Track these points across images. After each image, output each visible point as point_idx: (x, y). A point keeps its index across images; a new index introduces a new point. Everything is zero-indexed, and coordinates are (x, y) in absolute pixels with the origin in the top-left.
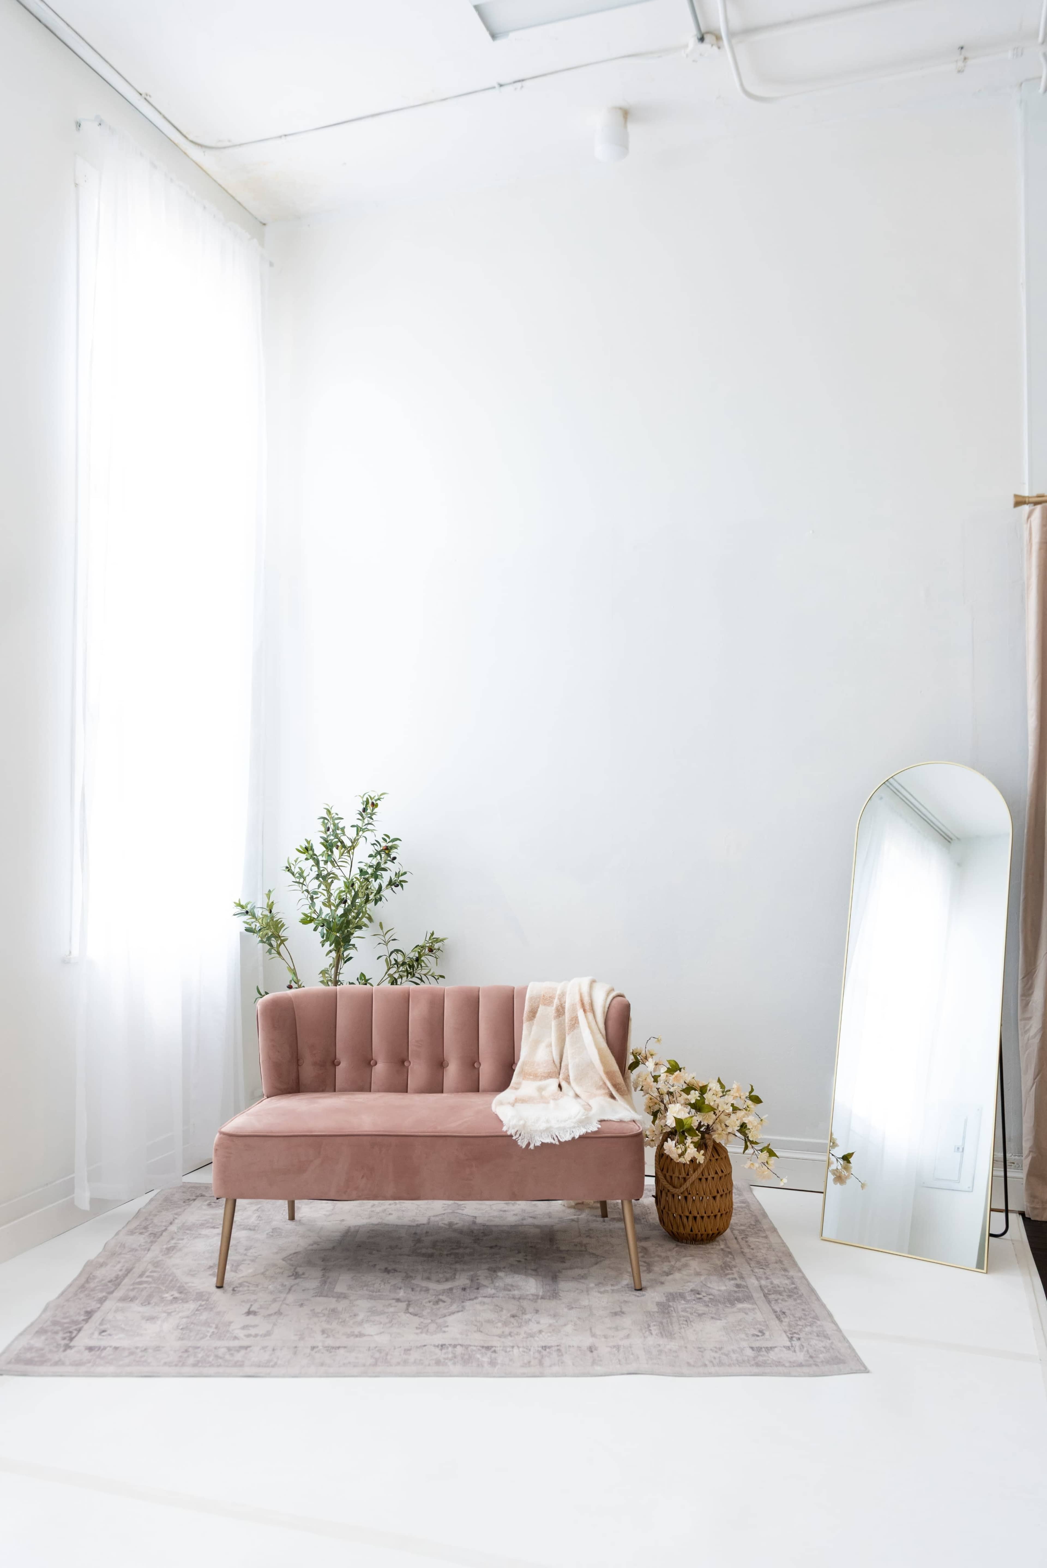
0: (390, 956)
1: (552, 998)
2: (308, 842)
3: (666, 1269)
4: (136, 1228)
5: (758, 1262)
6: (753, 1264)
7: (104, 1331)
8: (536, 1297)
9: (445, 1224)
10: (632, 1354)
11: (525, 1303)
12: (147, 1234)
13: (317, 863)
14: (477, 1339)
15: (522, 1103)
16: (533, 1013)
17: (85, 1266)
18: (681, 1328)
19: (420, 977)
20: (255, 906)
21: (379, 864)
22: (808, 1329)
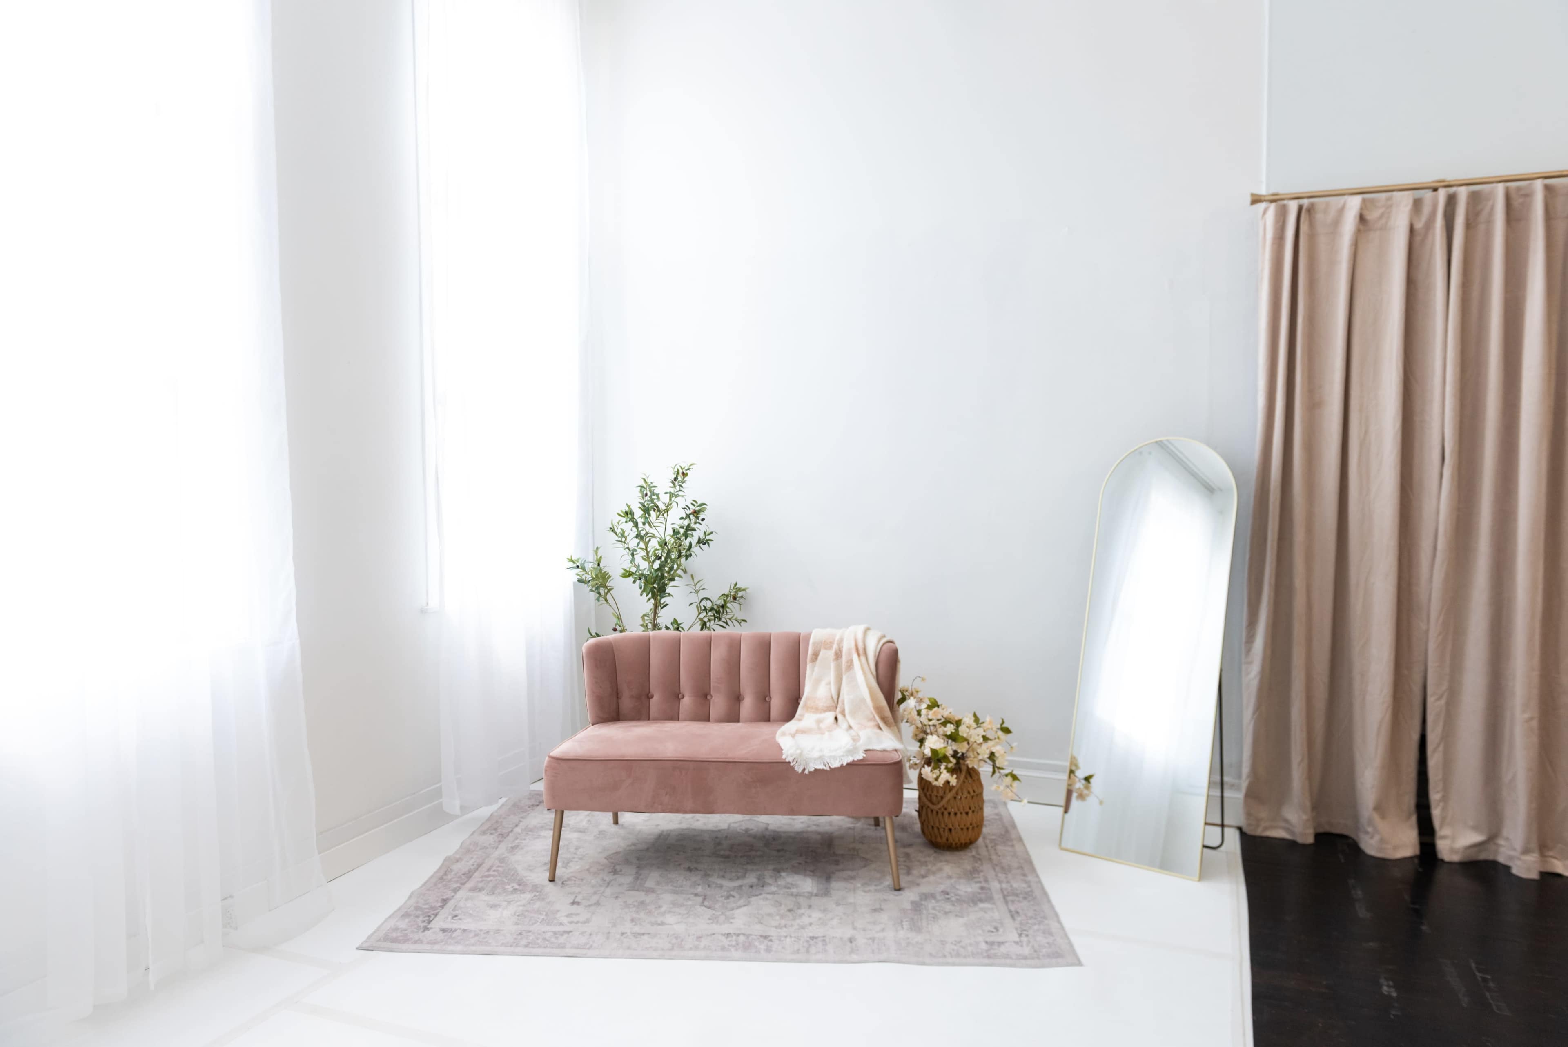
0: (700, 603)
1: (832, 643)
2: (629, 506)
3: (923, 872)
4: (488, 829)
5: (1003, 868)
6: (998, 869)
7: (456, 916)
8: (810, 895)
9: (743, 830)
10: (885, 945)
11: (801, 900)
12: (496, 834)
13: (636, 525)
14: (758, 929)
15: (802, 734)
16: (816, 656)
17: (445, 860)
18: (928, 924)
19: (725, 621)
20: (585, 560)
21: (689, 525)
22: (1036, 927)
